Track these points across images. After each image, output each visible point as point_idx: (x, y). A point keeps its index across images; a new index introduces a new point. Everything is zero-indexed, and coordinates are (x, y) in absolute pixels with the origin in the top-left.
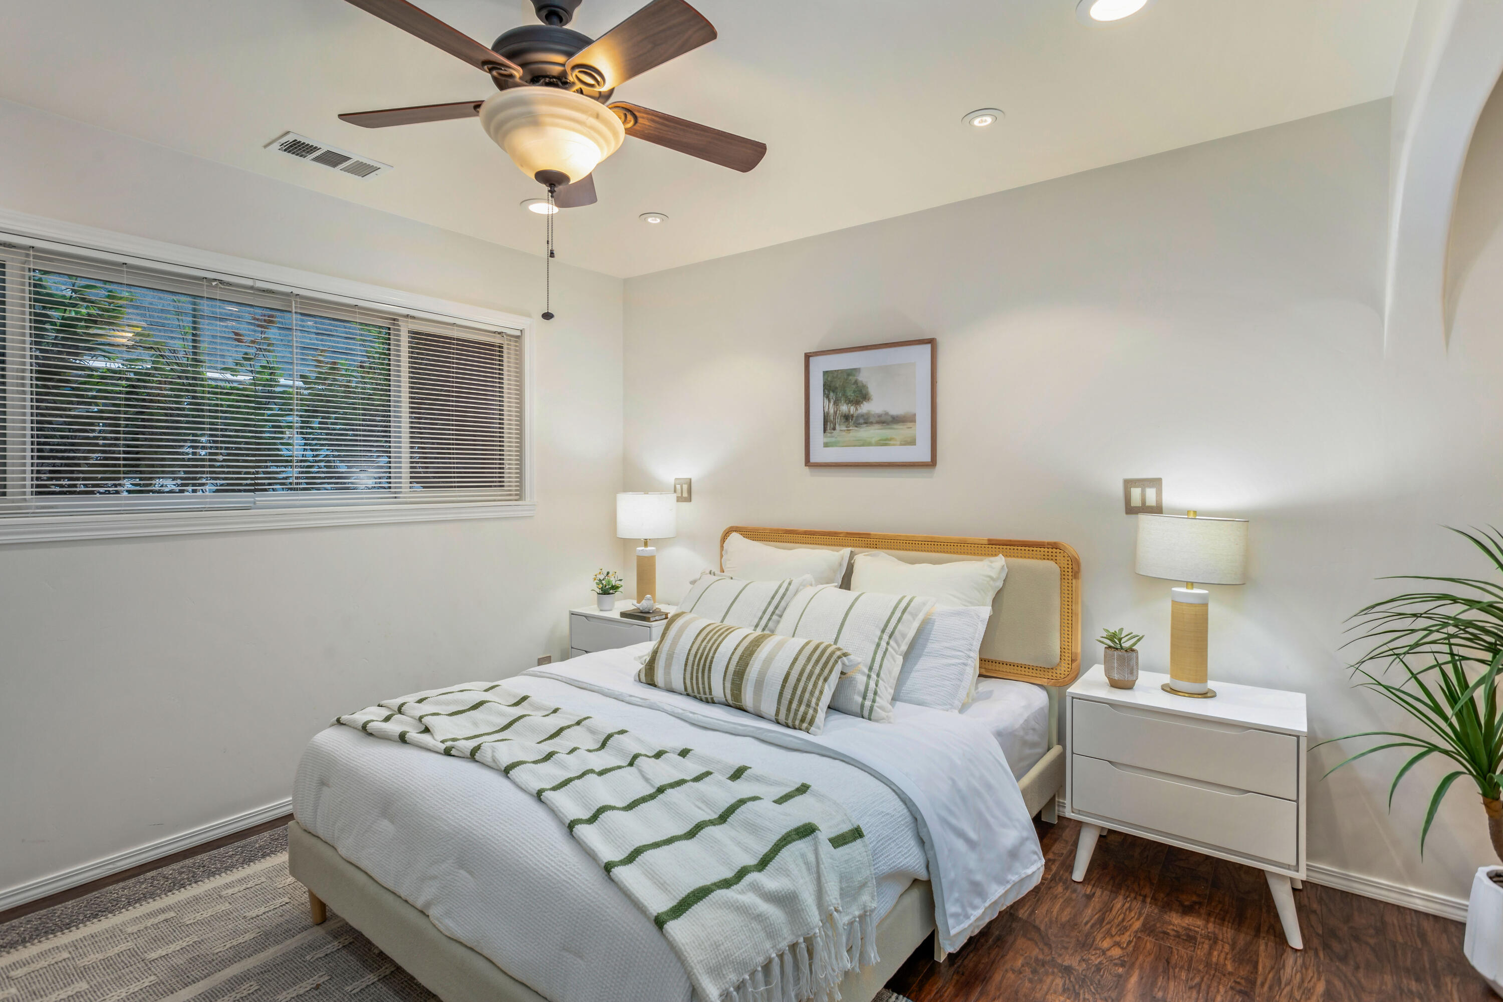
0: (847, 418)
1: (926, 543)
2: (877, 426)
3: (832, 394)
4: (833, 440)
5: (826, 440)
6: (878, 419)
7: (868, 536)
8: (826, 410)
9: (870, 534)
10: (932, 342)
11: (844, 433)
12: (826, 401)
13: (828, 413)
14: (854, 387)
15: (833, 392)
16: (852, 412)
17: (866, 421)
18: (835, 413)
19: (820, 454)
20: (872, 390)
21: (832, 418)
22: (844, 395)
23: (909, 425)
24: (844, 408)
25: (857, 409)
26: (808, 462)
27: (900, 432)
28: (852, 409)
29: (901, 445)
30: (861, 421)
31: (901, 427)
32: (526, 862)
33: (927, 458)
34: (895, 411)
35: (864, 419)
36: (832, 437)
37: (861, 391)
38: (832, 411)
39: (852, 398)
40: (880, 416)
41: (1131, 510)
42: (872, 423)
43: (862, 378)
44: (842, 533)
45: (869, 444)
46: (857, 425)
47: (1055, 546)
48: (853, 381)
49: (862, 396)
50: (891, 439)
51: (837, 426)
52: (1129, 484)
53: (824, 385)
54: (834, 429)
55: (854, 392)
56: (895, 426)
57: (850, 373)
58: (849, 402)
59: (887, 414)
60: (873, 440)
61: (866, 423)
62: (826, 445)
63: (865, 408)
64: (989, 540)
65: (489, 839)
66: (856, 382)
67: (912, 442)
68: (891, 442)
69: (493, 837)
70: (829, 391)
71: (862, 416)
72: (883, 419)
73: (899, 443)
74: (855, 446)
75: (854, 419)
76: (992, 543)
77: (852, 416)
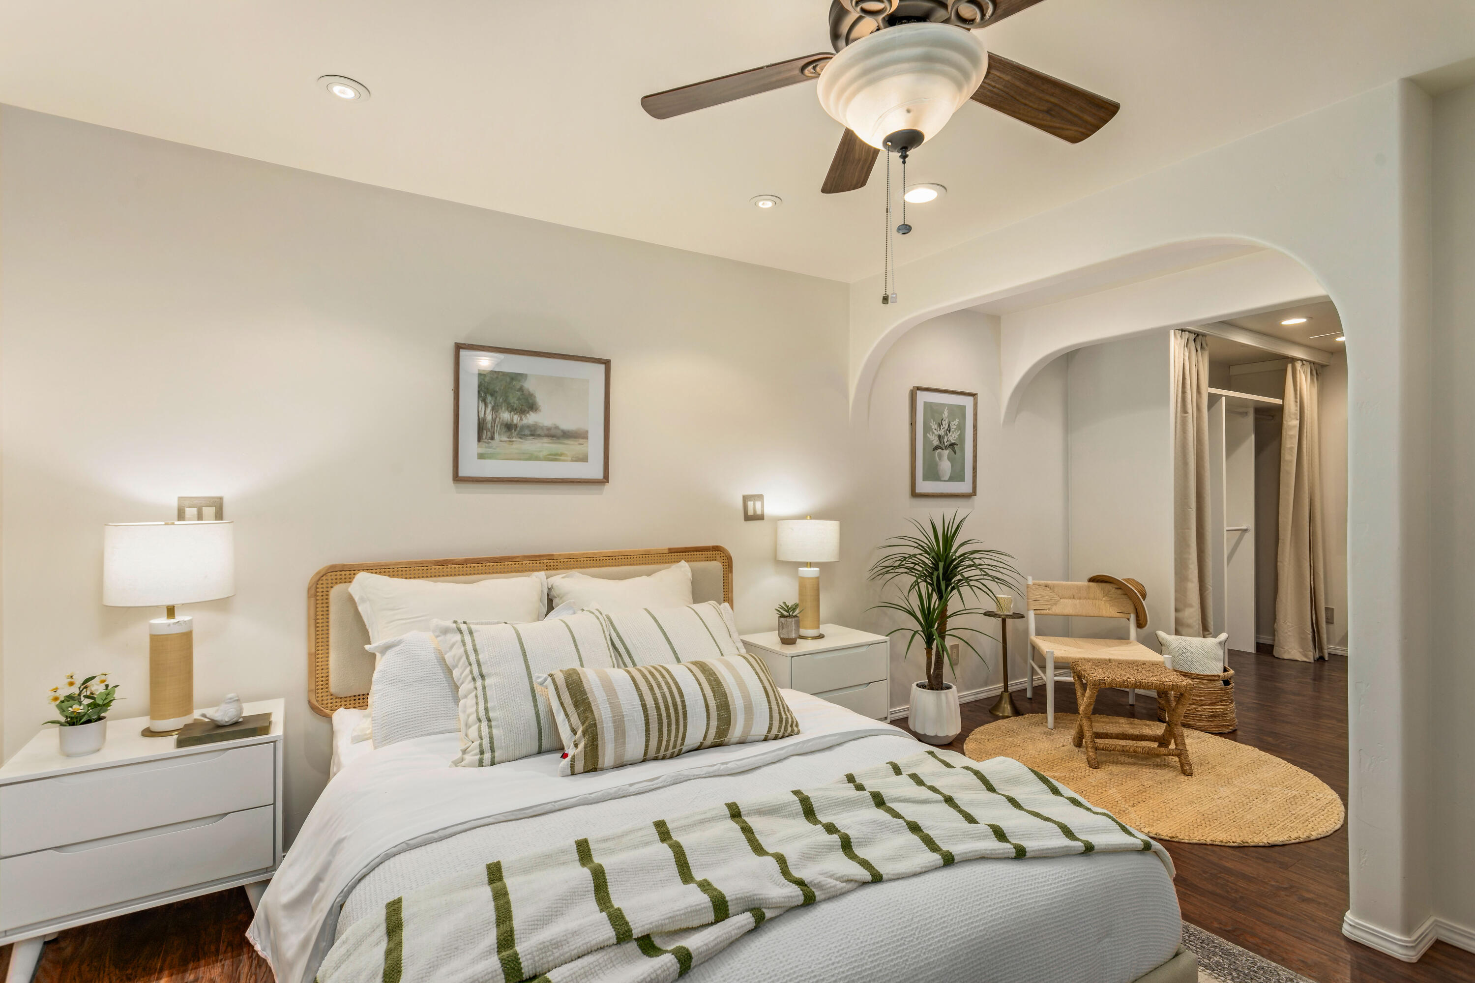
0: (509, 427)
1: (614, 558)
2: (545, 440)
3: (489, 398)
4: (490, 451)
5: (482, 451)
6: (546, 432)
7: (551, 557)
8: (482, 415)
9: (553, 555)
10: (607, 363)
11: (504, 444)
12: (482, 405)
13: (484, 420)
14: (519, 393)
15: (492, 395)
16: (515, 421)
17: (534, 432)
18: (494, 420)
19: (470, 467)
20: (540, 398)
21: (489, 426)
22: (506, 400)
23: (581, 441)
24: (506, 416)
25: (521, 419)
26: (457, 478)
27: (571, 447)
28: (516, 419)
29: (572, 461)
30: (527, 432)
31: (572, 443)
32: (1040, 906)
33: (600, 476)
34: (567, 425)
35: (531, 431)
36: (490, 447)
37: (527, 399)
38: (489, 417)
39: (515, 406)
40: (549, 429)
41: (748, 518)
42: (539, 436)
43: (529, 385)
44: (518, 557)
45: (537, 459)
46: (522, 436)
47: (717, 549)
48: (518, 387)
49: (529, 405)
50: (561, 455)
51: (496, 436)
52: (746, 499)
53: (479, 386)
54: (492, 438)
55: (519, 399)
56: (566, 441)
57: (515, 377)
58: (512, 409)
59: (557, 428)
60: (541, 455)
61: (532, 435)
62: (481, 456)
63: (531, 418)
64: (669, 549)
65: (992, 926)
66: (521, 389)
67: (584, 459)
68: (562, 458)
69: (994, 920)
70: (485, 394)
71: (528, 427)
72: (553, 432)
73: (569, 458)
74: (520, 459)
75: (518, 429)
76: (672, 551)
77: (516, 426)
